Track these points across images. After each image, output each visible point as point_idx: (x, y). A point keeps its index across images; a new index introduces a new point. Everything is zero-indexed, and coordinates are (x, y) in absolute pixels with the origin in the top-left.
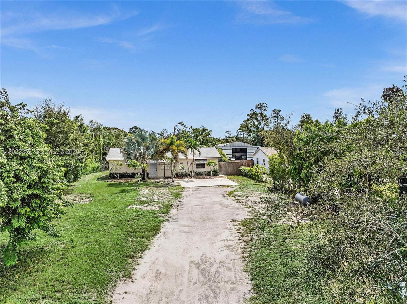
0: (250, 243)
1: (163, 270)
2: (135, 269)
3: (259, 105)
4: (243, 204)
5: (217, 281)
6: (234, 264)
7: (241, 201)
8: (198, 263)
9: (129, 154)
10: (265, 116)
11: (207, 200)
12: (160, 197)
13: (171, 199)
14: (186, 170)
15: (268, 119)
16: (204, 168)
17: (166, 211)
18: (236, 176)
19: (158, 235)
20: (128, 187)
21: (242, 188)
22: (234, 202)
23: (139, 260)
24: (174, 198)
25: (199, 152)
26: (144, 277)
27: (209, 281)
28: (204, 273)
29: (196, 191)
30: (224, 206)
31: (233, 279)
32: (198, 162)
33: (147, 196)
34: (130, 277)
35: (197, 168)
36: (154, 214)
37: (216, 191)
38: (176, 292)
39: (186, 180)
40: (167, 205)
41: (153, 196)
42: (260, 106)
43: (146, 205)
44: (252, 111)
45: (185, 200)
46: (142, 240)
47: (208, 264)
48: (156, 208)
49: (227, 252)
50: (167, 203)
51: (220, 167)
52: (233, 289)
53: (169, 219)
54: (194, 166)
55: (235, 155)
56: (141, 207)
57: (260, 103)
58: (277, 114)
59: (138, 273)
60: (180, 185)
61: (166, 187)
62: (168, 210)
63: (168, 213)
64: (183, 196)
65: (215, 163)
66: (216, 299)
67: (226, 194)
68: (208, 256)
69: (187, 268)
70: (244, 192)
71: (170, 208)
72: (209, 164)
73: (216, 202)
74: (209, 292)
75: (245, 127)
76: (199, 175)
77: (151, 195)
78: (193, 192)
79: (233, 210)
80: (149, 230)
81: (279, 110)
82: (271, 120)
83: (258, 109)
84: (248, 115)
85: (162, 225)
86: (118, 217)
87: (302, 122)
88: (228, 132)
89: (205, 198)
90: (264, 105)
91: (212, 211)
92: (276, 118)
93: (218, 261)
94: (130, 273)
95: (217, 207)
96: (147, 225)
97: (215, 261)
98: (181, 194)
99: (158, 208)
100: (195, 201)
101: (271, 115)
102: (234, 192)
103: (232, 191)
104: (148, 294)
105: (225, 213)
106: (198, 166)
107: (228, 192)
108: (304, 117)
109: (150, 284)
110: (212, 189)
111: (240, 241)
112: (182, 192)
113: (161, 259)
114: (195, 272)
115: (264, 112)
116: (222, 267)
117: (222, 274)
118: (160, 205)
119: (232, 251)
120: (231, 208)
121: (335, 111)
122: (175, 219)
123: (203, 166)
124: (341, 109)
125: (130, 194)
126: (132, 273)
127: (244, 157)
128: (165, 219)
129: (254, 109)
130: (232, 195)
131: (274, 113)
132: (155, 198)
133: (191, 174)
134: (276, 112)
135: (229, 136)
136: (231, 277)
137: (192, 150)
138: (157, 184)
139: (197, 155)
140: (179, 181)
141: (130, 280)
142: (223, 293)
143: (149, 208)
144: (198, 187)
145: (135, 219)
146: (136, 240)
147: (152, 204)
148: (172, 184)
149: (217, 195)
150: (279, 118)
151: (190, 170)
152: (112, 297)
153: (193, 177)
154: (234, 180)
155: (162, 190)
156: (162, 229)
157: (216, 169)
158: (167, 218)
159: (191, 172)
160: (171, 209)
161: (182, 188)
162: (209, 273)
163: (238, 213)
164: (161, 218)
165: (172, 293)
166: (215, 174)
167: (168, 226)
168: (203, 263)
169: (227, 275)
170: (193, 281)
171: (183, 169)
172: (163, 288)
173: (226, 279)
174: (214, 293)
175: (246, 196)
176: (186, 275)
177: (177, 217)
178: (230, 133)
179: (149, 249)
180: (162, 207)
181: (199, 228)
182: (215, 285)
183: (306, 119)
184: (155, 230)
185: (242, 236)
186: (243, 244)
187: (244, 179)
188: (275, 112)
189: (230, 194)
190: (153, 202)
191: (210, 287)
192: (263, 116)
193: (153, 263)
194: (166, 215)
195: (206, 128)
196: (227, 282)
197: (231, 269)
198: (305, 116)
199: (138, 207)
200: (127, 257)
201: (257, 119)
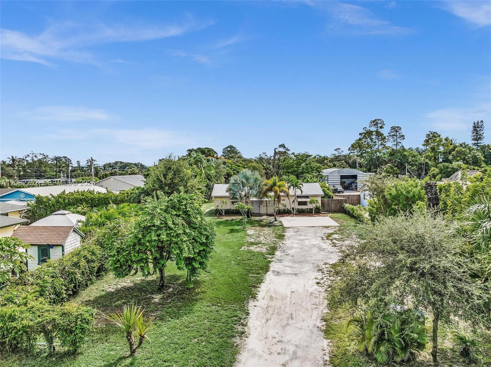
0: (334, 282)
1: (274, 295)
2: (257, 294)
3: (374, 121)
4: (338, 248)
6: (320, 295)
7: (336, 245)
9: (234, 194)
10: (382, 135)
11: (307, 242)
12: (266, 238)
13: (275, 241)
14: (288, 207)
15: (385, 138)
18: (339, 214)
20: (235, 226)
21: (341, 230)
22: (331, 246)
23: (258, 289)
24: (278, 240)
25: (301, 190)
26: (263, 299)
29: (297, 232)
30: (321, 249)
31: (317, 303)
32: (299, 200)
33: (254, 237)
34: (255, 298)
35: (299, 205)
36: (263, 255)
37: (316, 233)
38: (283, 307)
39: (288, 218)
40: (273, 247)
41: (260, 237)
42: (375, 123)
43: (255, 246)
44: (366, 129)
45: (288, 242)
46: (258, 276)
48: (264, 250)
49: (316, 287)
50: (273, 245)
51: (323, 203)
52: (316, 308)
53: (275, 260)
54: (296, 203)
55: (344, 182)
56: (252, 248)
57: (375, 120)
58: (397, 132)
59: (260, 296)
60: (283, 225)
61: (270, 226)
62: (273, 252)
63: (274, 254)
64: (285, 237)
65: (317, 201)
67: (324, 237)
69: (289, 295)
70: (342, 235)
71: (275, 250)
72: (311, 202)
73: (314, 246)
75: (357, 145)
76: (301, 213)
77: (258, 236)
78: (294, 234)
79: (327, 254)
80: (262, 269)
81: (399, 127)
82: (388, 139)
83: (373, 127)
84: (360, 134)
85: (270, 265)
86: (236, 257)
87: (427, 141)
88: (338, 150)
89: (305, 241)
90: (379, 122)
91: (310, 254)
92: (395, 137)
93: (309, 292)
94: (255, 296)
95: (315, 250)
96: (260, 265)
98: (284, 236)
99: (265, 250)
100: (296, 244)
101: (389, 133)
102: (332, 235)
103: (331, 233)
104: (267, 308)
105: (320, 256)
106: (300, 203)
107: (327, 234)
108: (429, 135)
109: (267, 302)
110: (313, 230)
111: (327, 280)
112: (284, 233)
113: (273, 289)
115: (380, 130)
116: (312, 296)
117: (311, 300)
118: (267, 247)
119: (321, 286)
120: (326, 252)
121: (475, 124)
122: (280, 260)
123: (305, 203)
124: (482, 121)
125: (239, 234)
127: (354, 185)
128: (272, 260)
129: (368, 126)
130: (330, 238)
131: (392, 131)
132: (262, 239)
133: (293, 211)
134: (395, 130)
135: (340, 154)
137: (294, 188)
138: (261, 223)
139: (299, 193)
140: (282, 220)
141: (256, 300)
143: (258, 250)
144: (300, 228)
145: (249, 260)
146: (254, 275)
147: (260, 245)
148: (275, 222)
149: (316, 238)
150: (399, 136)
151: (292, 207)
152: (248, 308)
153: (296, 214)
154: (336, 219)
155: (266, 230)
156: (271, 268)
157: (318, 206)
159: (293, 209)
160: (276, 252)
161: (284, 229)
163: (331, 257)
164: (269, 259)
165: (280, 308)
166: (317, 211)
167: (275, 266)
169: (314, 301)
170: (292, 303)
171: (285, 206)
172: (275, 305)
175: (343, 239)
176: (288, 299)
178: (340, 151)
179: (264, 282)
180: (269, 249)
181: (298, 268)
183: (432, 137)
184: (266, 269)
185: (330, 276)
186: (329, 282)
187: (347, 218)
188: (393, 129)
189: (329, 236)
190: (261, 243)
192: (378, 134)
193: (268, 291)
194: (273, 256)
195: (310, 154)
196: (313, 304)
197: (317, 298)
198: (431, 134)
199: (249, 248)
200: (251, 286)
201: (371, 139)
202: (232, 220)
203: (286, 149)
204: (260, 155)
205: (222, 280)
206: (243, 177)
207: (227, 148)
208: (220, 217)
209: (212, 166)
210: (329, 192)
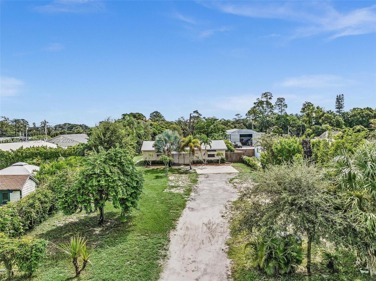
0: (235, 215)
1: (189, 226)
2: (176, 226)
3: (264, 94)
5: (215, 232)
6: (224, 225)
7: (237, 187)
8: (207, 224)
9: (159, 149)
10: (271, 104)
11: (214, 185)
12: (183, 183)
13: (191, 185)
14: (201, 159)
15: (273, 106)
16: (214, 156)
17: (188, 194)
18: (239, 163)
19: (185, 209)
20: (160, 174)
21: (240, 176)
22: (232, 188)
23: (177, 222)
24: (193, 184)
25: (210, 146)
26: (181, 229)
27: (211, 232)
28: (209, 228)
29: (207, 177)
30: (225, 190)
32: (209, 153)
33: (174, 182)
34: (175, 229)
36: (181, 196)
37: (221, 178)
38: (196, 235)
39: (200, 167)
41: (179, 182)
42: (265, 95)
43: (175, 189)
44: (259, 100)
45: (200, 186)
46: (177, 211)
47: (211, 225)
48: (182, 191)
49: (221, 219)
50: (189, 188)
51: (226, 156)
52: (221, 235)
53: (191, 199)
54: (207, 155)
55: (243, 140)
56: (173, 190)
57: (266, 93)
58: (281, 102)
59: (178, 227)
60: (196, 172)
61: (186, 173)
63: (190, 195)
64: (198, 182)
65: (222, 154)
66: (213, 238)
67: (228, 181)
68: (212, 220)
69: (201, 226)
70: (241, 180)
71: (190, 191)
72: (218, 155)
73: (220, 188)
74: (210, 236)
75: (252, 112)
76: (210, 163)
77: (177, 181)
78: (205, 179)
79: (230, 194)
80: (180, 206)
81: (283, 98)
82: (275, 107)
83: (264, 98)
84: (255, 103)
85: (187, 203)
86: (160, 197)
87: (303, 109)
88: (238, 115)
90: (269, 94)
91: (217, 194)
92: (280, 106)
93: (216, 223)
94: (175, 227)
95: (221, 191)
96: (179, 203)
97: (215, 223)
99: (183, 191)
100: (207, 186)
101: (276, 103)
102: (234, 179)
104: (184, 236)
105: (225, 196)
106: (209, 156)
107: (229, 179)
108: (305, 104)
109: (184, 232)
110: (219, 176)
111: (230, 214)
112: (197, 179)
113: (188, 222)
114: (205, 228)
115: (269, 100)
116: (218, 226)
117: (217, 229)
119: (225, 219)
120: (229, 193)
121: (337, 97)
123: (213, 156)
124: (343, 95)
125: (163, 180)
126: (176, 227)
127: (250, 142)
129: (260, 97)
130: (232, 182)
132: (180, 184)
133: (204, 162)
134: (281, 100)
135: (239, 118)
136: (222, 231)
137: (204, 144)
138: (179, 171)
139: (208, 148)
140: (196, 169)
141: (175, 230)
142: (217, 236)
143: (177, 191)
144: (209, 174)
145: (171, 199)
146: (174, 211)
148: (191, 170)
149: (222, 182)
150: (283, 105)
152: (169, 236)
153: (206, 164)
154: (236, 167)
155: (184, 176)
156: (187, 205)
157: (223, 157)
158: (189, 199)
159: (204, 160)
160: (191, 193)
161: (197, 175)
162: (211, 228)
163: (233, 196)
164: (186, 199)
165: (194, 236)
166: (223, 162)
167: (190, 204)
168: (209, 224)
169: (220, 230)
170: (204, 231)
171: (198, 158)
172: (190, 234)
173: (219, 231)
174: (213, 236)
175: (242, 183)
176: (200, 229)
177: (195, 198)
178: (240, 116)
179: (182, 217)
180: (185, 190)
182: (214, 233)
183: (307, 106)
184: (183, 206)
185: (232, 211)
187: (245, 166)
188: (279, 100)
189: (231, 180)
190: (179, 187)
191: (211, 234)
192: (268, 103)
193: (185, 223)
194: (188, 196)
195: (217, 118)
196: (219, 232)
197: (222, 227)
198: (307, 103)
199: (170, 190)
200: (171, 220)
201: (263, 107)
202: (157, 169)
203: (199, 115)
204: (179, 119)
205: (149, 215)
206: (166, 136)
207: (153, 113)
208: (148, 167)
209: (142, 127)
210: (231, 147)
